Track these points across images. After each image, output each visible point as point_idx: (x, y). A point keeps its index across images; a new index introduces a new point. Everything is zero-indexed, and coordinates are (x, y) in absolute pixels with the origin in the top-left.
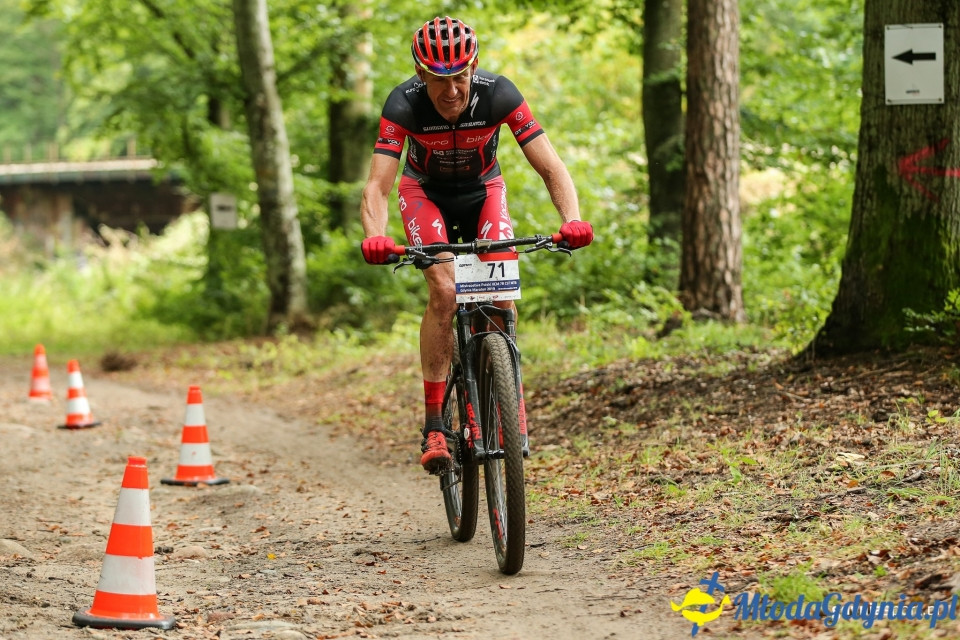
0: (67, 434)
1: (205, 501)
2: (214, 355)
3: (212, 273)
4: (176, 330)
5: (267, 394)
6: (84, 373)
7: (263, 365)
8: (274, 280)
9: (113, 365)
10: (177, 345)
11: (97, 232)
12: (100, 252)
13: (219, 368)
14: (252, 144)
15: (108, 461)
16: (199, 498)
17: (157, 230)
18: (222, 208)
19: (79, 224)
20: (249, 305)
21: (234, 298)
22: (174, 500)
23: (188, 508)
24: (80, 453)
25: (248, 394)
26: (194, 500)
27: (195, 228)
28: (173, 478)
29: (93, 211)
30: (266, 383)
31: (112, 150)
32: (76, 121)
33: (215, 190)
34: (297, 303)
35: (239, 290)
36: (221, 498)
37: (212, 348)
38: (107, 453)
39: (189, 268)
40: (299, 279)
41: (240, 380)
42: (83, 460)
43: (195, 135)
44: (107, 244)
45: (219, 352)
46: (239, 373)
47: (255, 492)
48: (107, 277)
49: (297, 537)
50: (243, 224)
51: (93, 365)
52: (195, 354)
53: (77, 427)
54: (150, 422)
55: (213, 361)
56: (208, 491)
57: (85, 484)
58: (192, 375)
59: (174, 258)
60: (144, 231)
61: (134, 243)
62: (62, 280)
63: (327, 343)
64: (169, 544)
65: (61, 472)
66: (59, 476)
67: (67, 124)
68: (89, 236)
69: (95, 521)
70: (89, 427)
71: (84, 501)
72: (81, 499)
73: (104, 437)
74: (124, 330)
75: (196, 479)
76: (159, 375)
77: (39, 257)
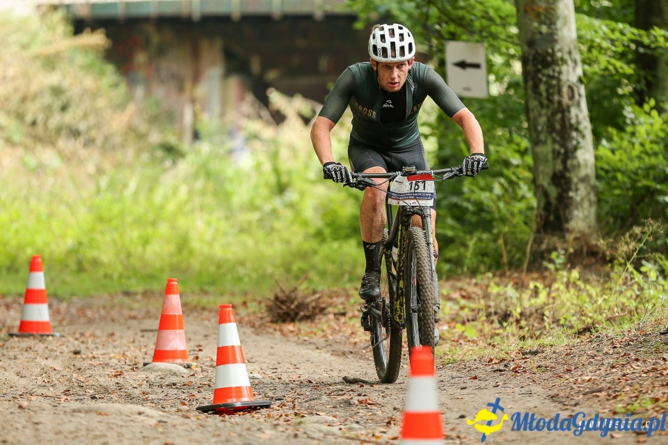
0: (212, 421)
5: (533, 362)
6: (240, 323)
8: (545, 182)
11: (264, 101)
12: (268, 132)
18: (462, 65)
19: (234, 83)
20: (503, 220)
21: (480, 207)
30: (530, 344)
33: (454, 37)
34: (582, 218)
35: (490, 194)
40: (584, 179)
44: (278, 118)
45: (456, 295)
46: (487, 329)
50: (496, 89)
53: (230, 410)
62: (205, 171)
68: (249, 104)
73: (274, 426)
74: (303, 254)
77: (172, 139)
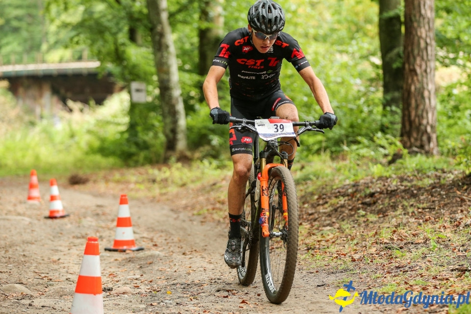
0: (50, 221)
1: (130, 260)
2: (134, 175)
3: (132, 127)
4: (111, 160)
5: (164, 197)
6: (59, 186)
7: (162, 180)
8: (168, 131)
9: (75, 181)
10: (112, 168)
11: (65, 104)
12: (67, 115)
13: (136, 183)
14: (154, 53)
15: (74, 237)
16: (127, 259)
17: (100, 102)
19: (55, 99)
20: (153, 146)
21: (145, 142)
22: (112, 260)
23: (121, 264)
24: (58, 233)
25: (154, 198)
26: (124, 260)
27: (122, 102)
28: (112, 247)
29: (62, 91)
30: (164, 191)
31: (73, 56)
32: (52, 40)
33: (134, 80)
34: (181, 144)
35: (148, 137)
36: (139, 259)
37: (132, 171)
38: (73, 232)
39: (118, 124)
40: (182, 131)
41: (149, 189)
42: (59, 237)
43: (122, 48)
44: (71, 110)
45: (136, 173)
46: (148, 185)
47: (159, 255)
48: (71, 130)
49: (184, 281)
50: (150, 99)
51: (64, 181)
52: (122, 175)
53: (55, 218)
54: (98, 215)
55: (133, 179)
56: (132, 255)
57: (61, 251)
58: (121, 186)
59: (109, 119)
60: (92, 102)
61: (86, 109)
62: (45, 131)
63: (198, 168)
64: (110, 286)
65: (47, 244)
66: (46, 246)
67: (47, 41)
68: (60, 106)
69: (67, 272)
70: (62, 217)
71: (60, 261)
72: (59, 260)
73: (71, 223)
74: (81, 161)
75: (125, 247)
76: (102, 187)
77: (32, 118)
